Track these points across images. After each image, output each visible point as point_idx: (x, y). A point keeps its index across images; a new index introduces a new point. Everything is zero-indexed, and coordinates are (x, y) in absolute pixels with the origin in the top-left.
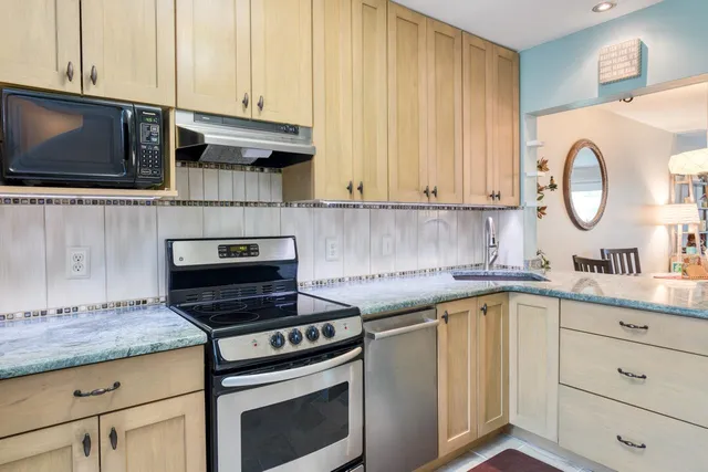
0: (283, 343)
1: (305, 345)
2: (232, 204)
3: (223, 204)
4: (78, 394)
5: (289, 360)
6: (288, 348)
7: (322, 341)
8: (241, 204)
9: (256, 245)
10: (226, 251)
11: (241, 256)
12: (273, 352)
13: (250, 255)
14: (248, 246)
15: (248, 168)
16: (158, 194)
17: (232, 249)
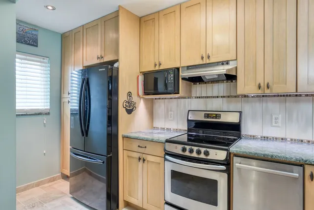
0: (186, 151)
1: (194, 155)
2: (218, 97)
3: (214, 97)
4: (139, 146)
5: (187, 158)
6: (187, 153)
7: (202, 156)
8: (222, 97)
9: (220, 115)
10: (207, 116)
11: (213, 118)
12: (181, 153)
13: (216, 118)
14: (216, 115)
15: (225, 82)
16: (177, 96)
17: (210, 115)
